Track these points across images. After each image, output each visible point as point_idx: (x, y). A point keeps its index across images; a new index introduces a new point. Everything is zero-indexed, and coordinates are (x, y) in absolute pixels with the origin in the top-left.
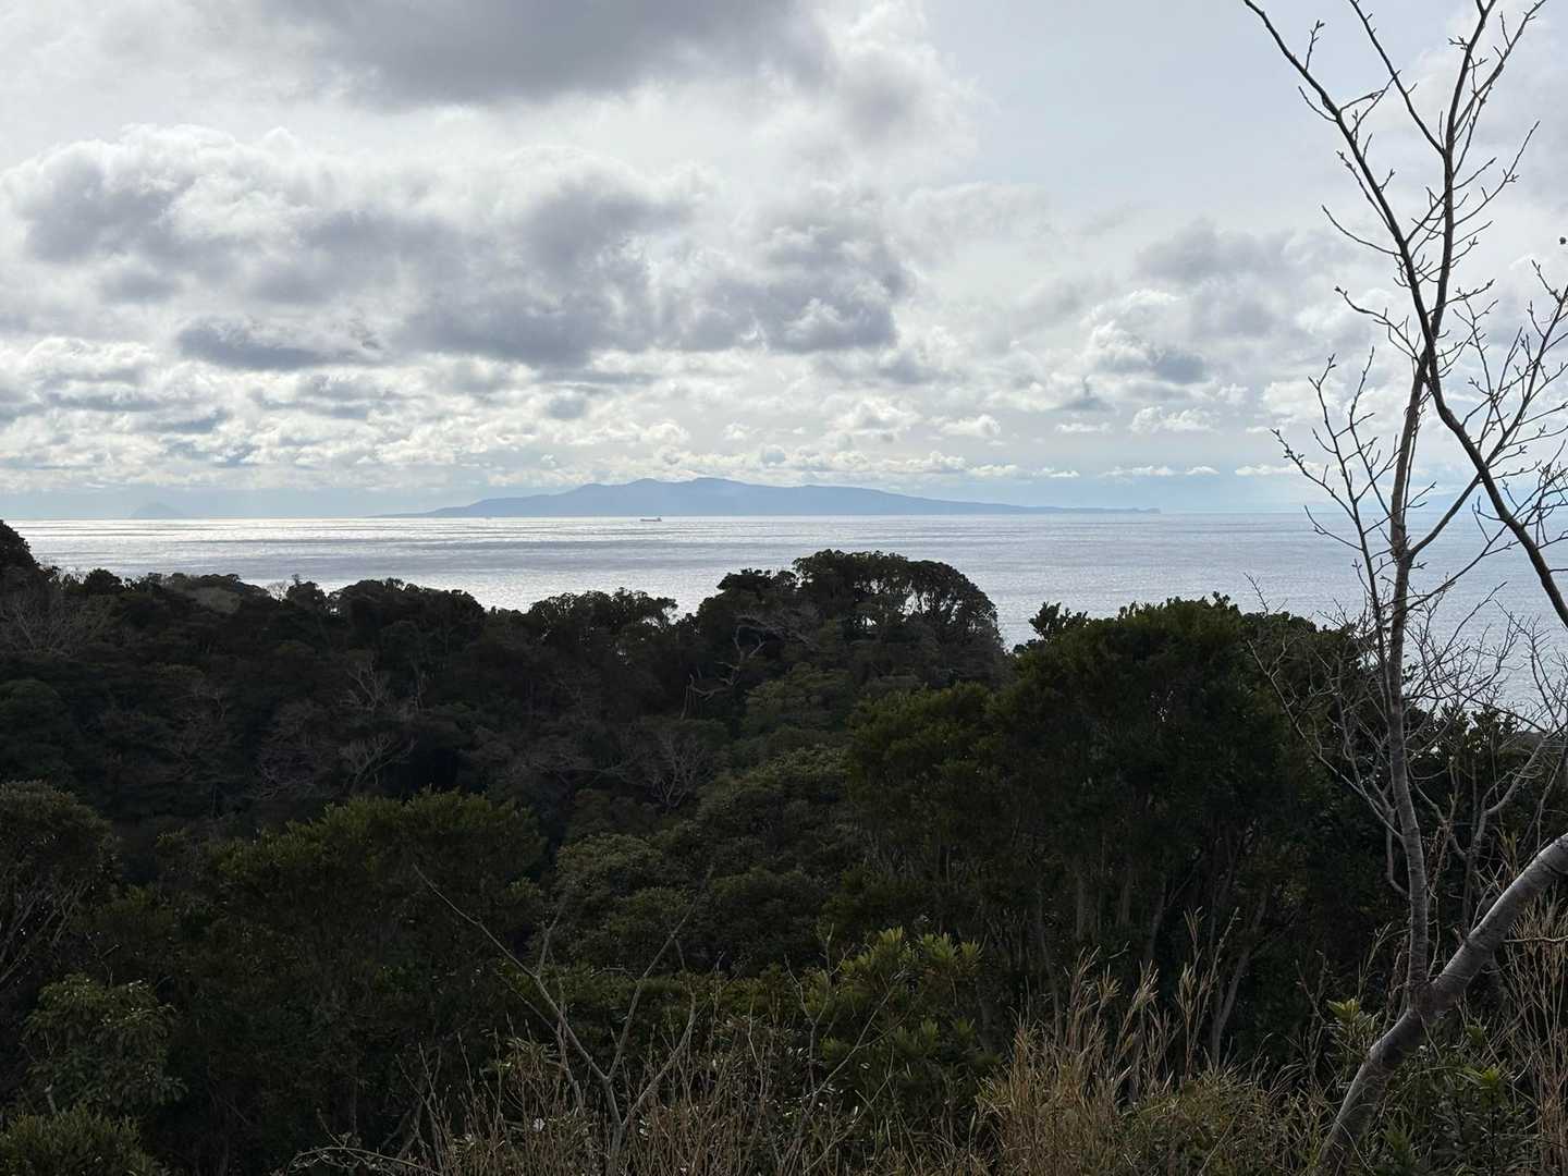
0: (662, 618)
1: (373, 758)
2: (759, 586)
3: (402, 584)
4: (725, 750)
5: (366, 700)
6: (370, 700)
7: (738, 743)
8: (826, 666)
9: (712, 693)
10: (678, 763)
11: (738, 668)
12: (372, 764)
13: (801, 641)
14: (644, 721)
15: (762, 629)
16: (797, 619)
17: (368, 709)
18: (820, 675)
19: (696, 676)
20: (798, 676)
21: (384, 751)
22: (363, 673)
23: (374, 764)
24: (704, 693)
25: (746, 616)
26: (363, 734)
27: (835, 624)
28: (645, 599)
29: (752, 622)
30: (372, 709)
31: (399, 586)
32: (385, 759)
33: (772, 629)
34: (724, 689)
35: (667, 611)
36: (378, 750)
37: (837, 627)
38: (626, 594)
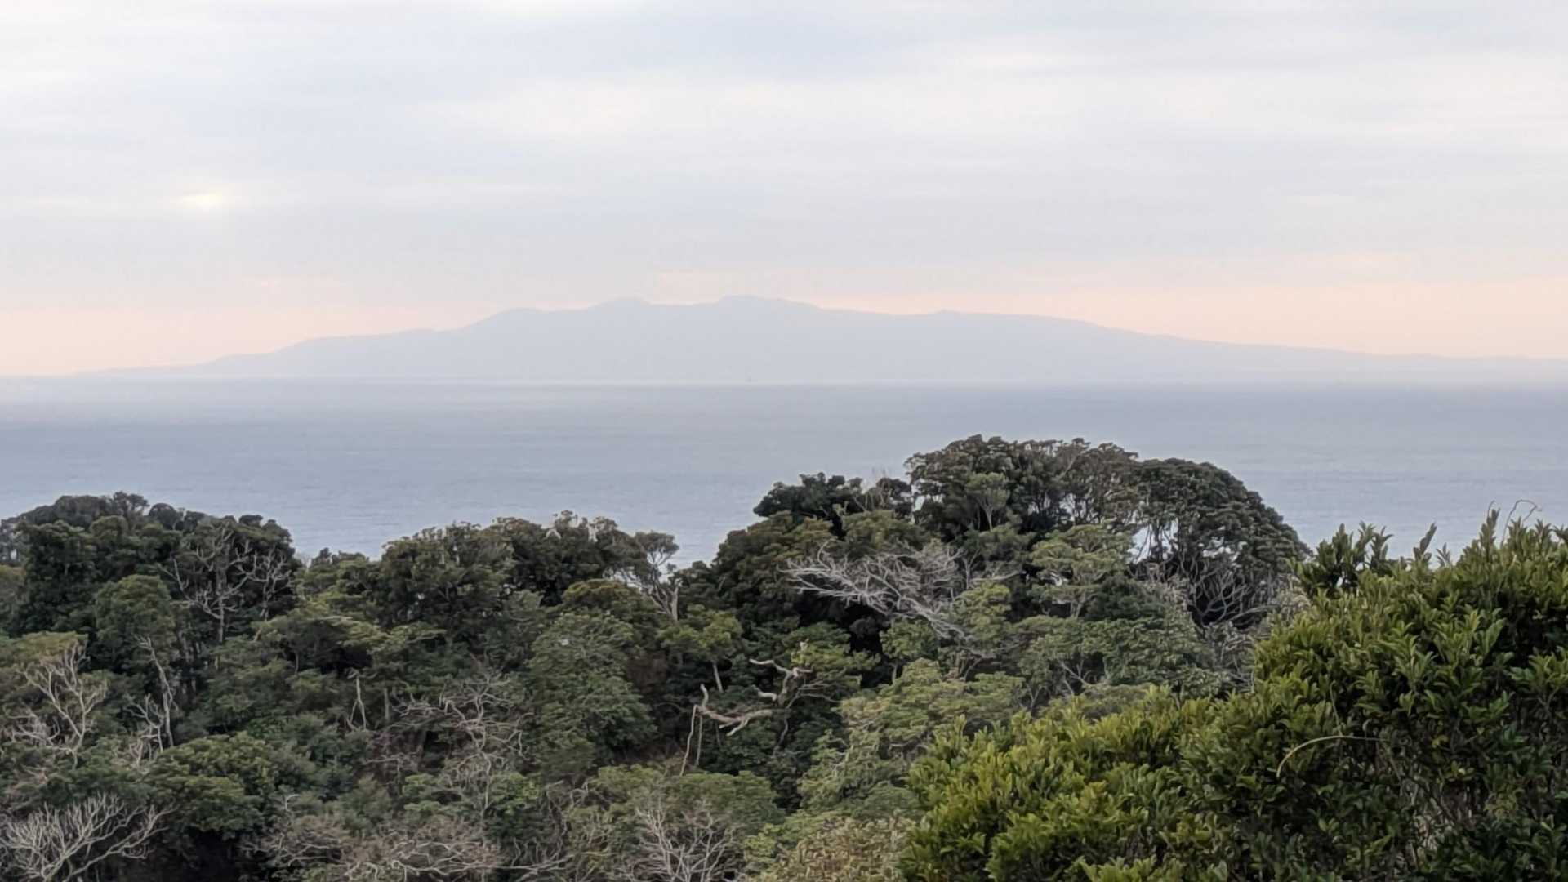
0: (646, 573)
1: (76, 847)
2: (838, 509)
3: (145, 503)
4: (769, 834)
5: (61, 731)
6: (70, 733)
7: (793, 821)
8: (971, 670)
9: (743, 720)
10: (674, 861)
11: (795, 672)
12: (72, 858)
13: (921, 617)
14: (609, 775)
15: (843, 594)
16: (911, 573)
17: (69, 750)
18: (958, 685)
19: (711, 685)
20: (914, 688)
21: (96, 833)
22: (56, 679)
23: (77, 859)
24: (729, 721)
25: (812, 570)
26: (56, 797)
27: (993, 584)
28: (610, 533)
29: (822, 582)
30: (73, 751)
31: (138, 509)
32: (98, 848)
33: (866, 595)
34: (768, 712)
35: (657, 559)
36: (86, 834)
37: (998, 589)
38: (574, 524)
